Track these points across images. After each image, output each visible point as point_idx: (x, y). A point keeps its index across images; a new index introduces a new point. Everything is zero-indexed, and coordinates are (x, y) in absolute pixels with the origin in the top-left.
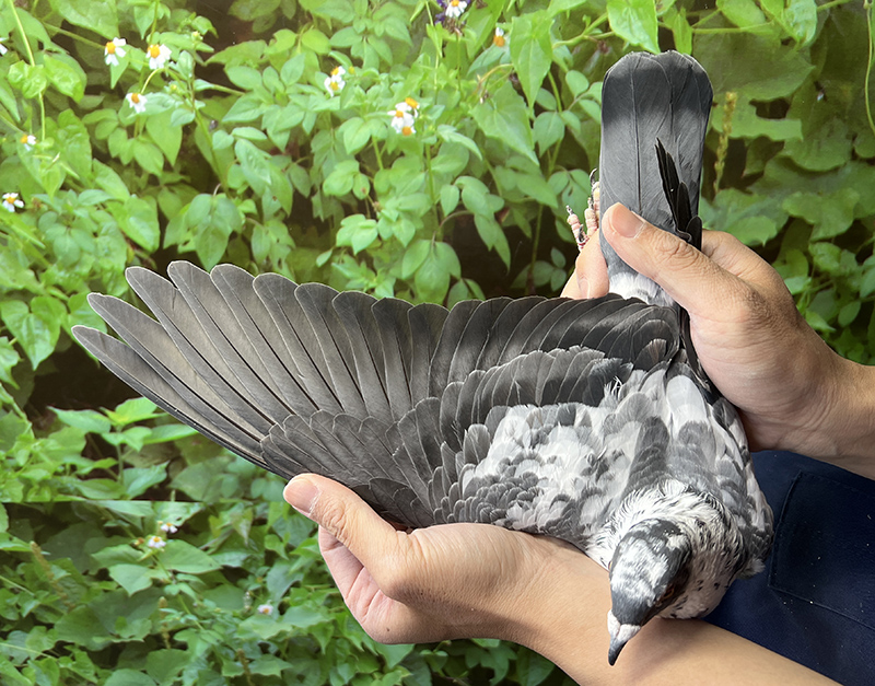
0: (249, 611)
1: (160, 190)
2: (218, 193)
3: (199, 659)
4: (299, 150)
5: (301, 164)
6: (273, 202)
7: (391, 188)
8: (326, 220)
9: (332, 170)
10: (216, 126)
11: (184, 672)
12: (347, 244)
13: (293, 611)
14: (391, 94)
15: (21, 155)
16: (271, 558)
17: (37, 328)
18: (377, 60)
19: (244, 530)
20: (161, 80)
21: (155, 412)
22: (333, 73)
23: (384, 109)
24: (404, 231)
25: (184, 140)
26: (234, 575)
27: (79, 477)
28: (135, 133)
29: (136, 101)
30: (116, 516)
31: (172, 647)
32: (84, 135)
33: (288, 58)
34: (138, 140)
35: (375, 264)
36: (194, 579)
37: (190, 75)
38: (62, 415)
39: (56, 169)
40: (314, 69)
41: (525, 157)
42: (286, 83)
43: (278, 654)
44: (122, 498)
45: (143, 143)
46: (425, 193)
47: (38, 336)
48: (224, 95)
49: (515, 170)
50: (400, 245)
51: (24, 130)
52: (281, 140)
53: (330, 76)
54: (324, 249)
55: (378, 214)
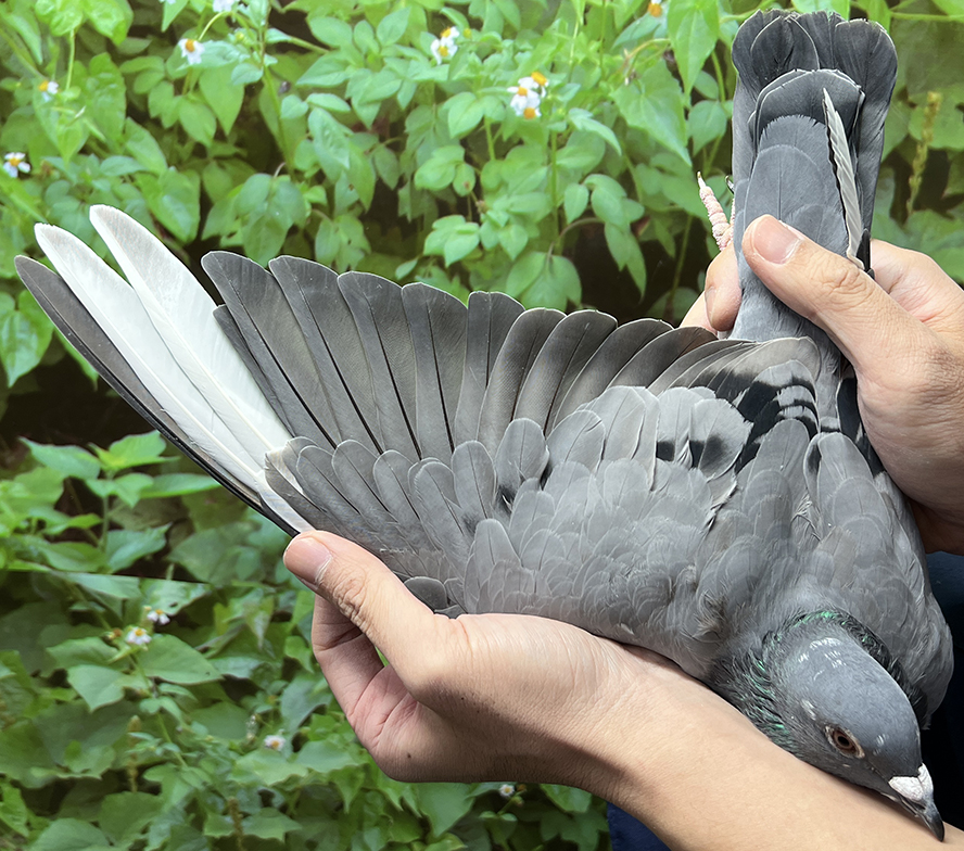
0: (252, 742)
1: (207, 163)
2: (280, 174)
3: (174, 808)
4: (390, 128)
5: (390, 146)
6: (349, 192)
7: (502, 184)
8: (414, 221)
9: (429, 157)
10: (288, 89)
11: (151, 827)
12: (437, 252)
13: (312, 746)
14: (514, 66)
15: (37, 106)
16: (291, 669)
17: (22, 331)
18: (500, 23)
19: (259, 626)
20: (226, 27)
21: (161, 455)
22: (444, 35)
23: (504, 84)
24: (514, 240)
25: (245, 104)
26: (238, 690)
27: (48, 538)
28: (185, 89)
29: (190, 49)
30: (89, 596)
31: (139, 790)
32: (120, 88)
33: (388, 12)
34: (187, 99)
35: (472, 280)
36: (182, 692)
37: (263, 23)
38: (38, 450)
39: (78, 126)
40: (419, 28)
41: (674, 154)
42: (383, 43)
43: (283, 809)
44: (101, 570)
45: (193, 102)
46: (545, 192)
47: (21, 341)
48: (303, 51)
49: (661, 170)
50: (507, 256)
51: (46, 74)
52: (368, 114)
53: (439, 37)
54: (407, 257)
55: (482, 217)
